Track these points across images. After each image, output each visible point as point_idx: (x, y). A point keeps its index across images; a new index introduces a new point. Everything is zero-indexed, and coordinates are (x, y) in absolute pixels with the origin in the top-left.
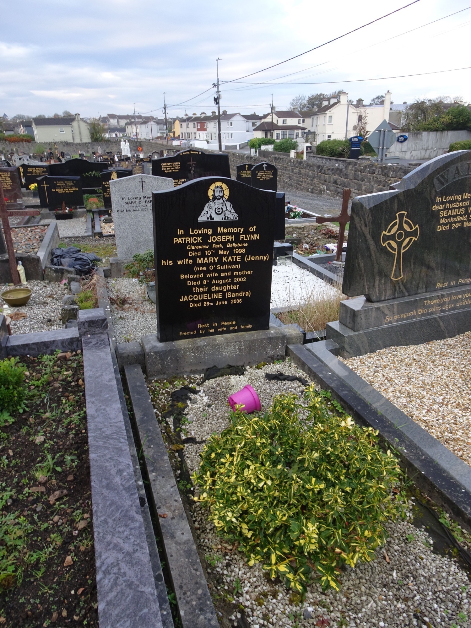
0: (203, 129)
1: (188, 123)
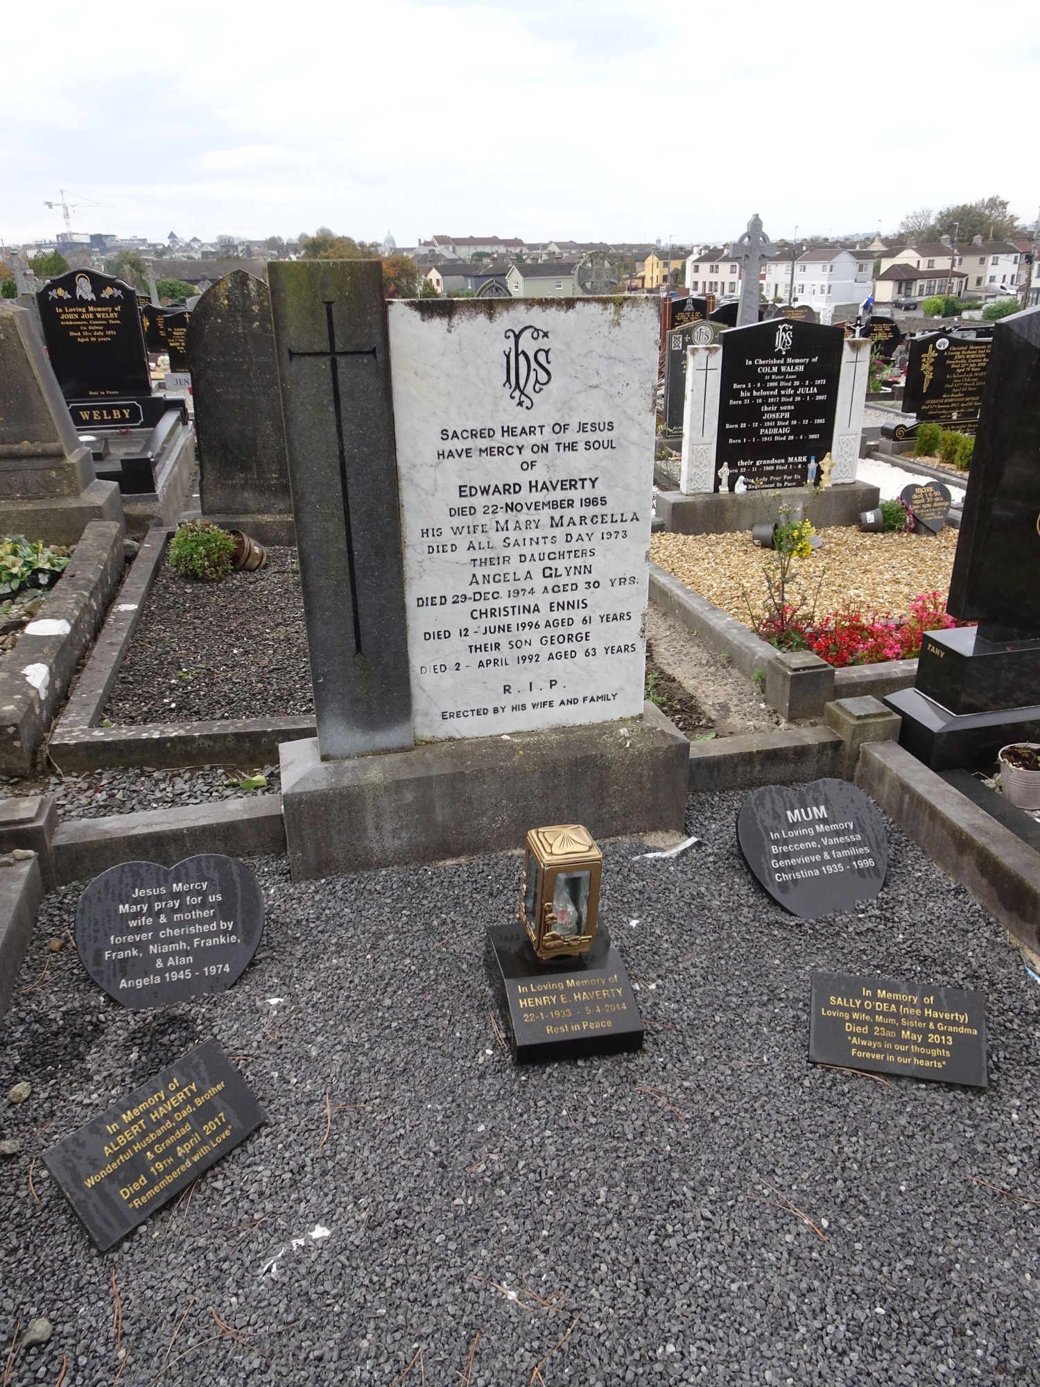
1: (715, 263)
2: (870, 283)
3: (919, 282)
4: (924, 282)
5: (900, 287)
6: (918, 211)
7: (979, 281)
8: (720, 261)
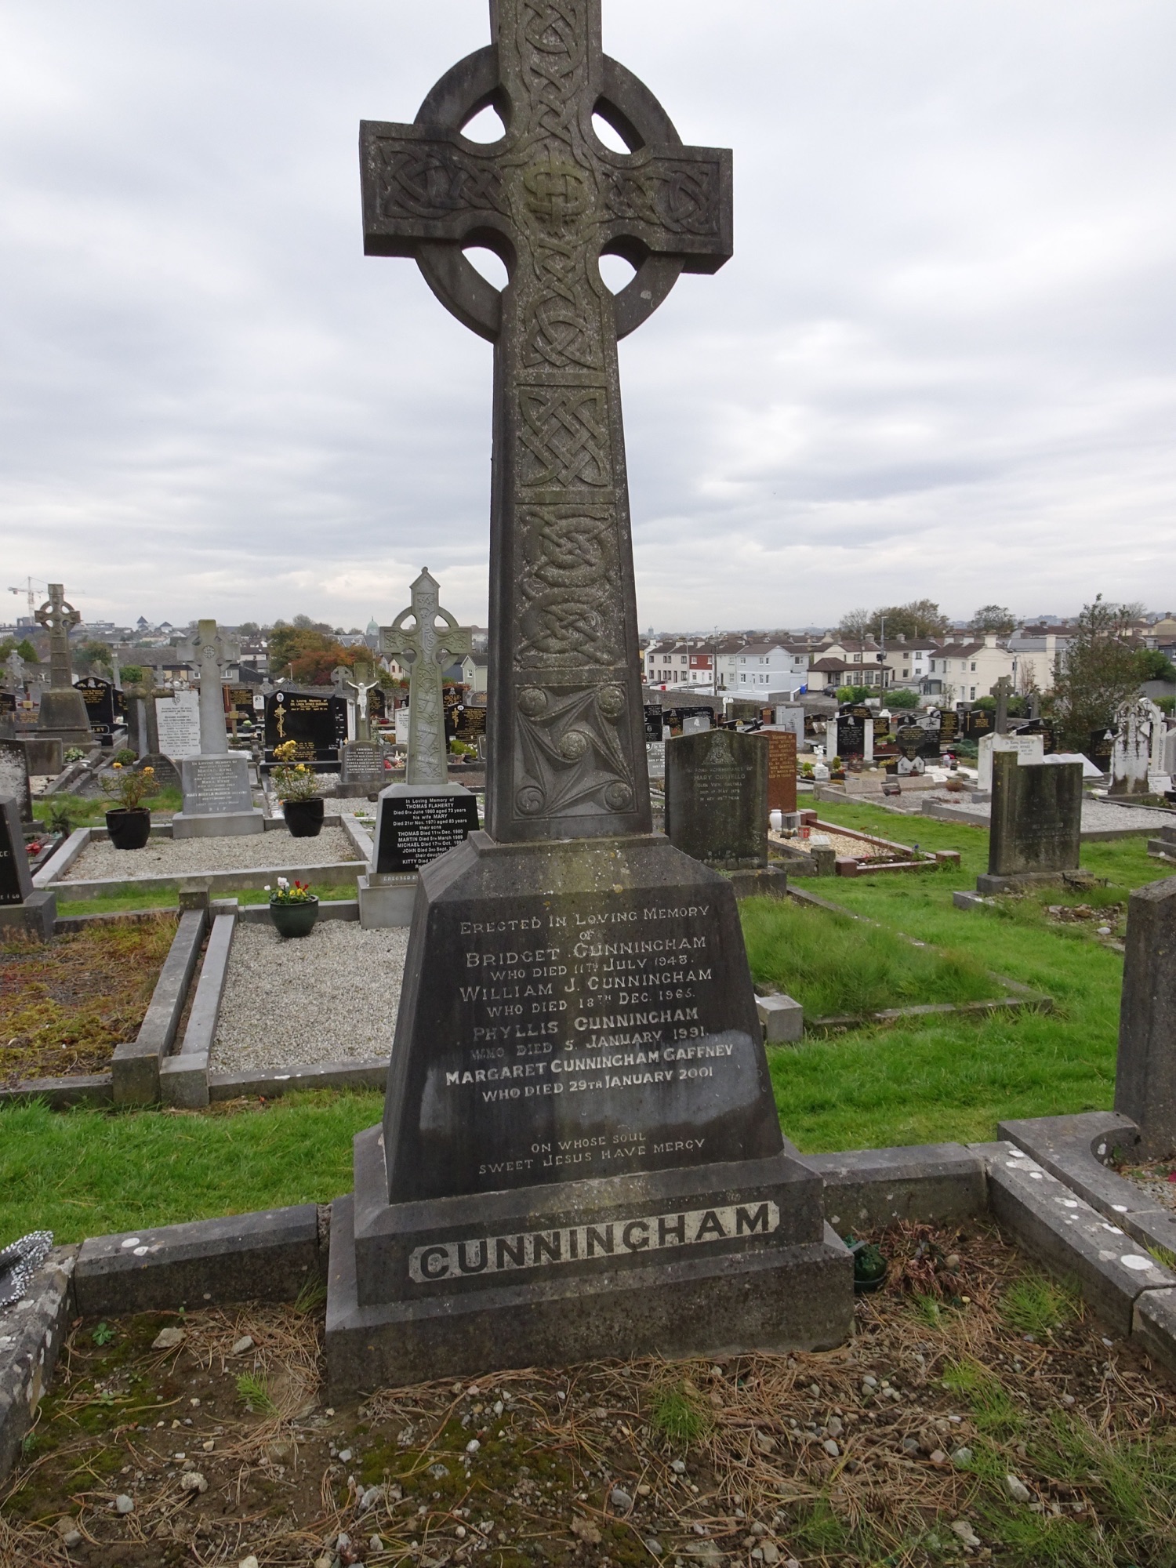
0: (702, 665)
1: (668, 655)
2: (804, 674)
3: (846, 674)
4: (852, 674)
5: (829, 678)
6: (854, 611)
7: (905, 674)
8: (674, 652)
